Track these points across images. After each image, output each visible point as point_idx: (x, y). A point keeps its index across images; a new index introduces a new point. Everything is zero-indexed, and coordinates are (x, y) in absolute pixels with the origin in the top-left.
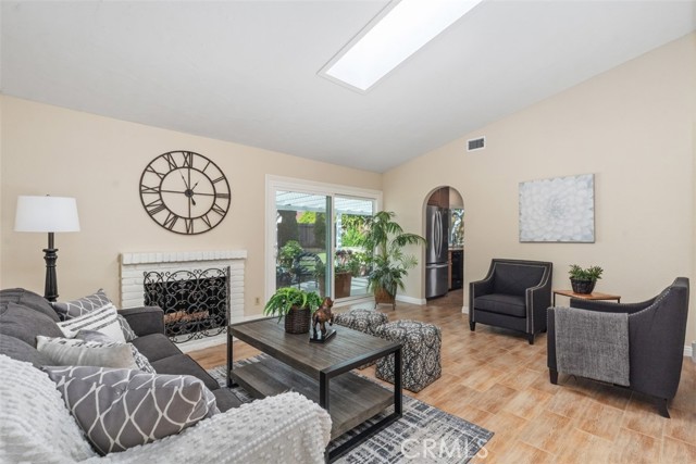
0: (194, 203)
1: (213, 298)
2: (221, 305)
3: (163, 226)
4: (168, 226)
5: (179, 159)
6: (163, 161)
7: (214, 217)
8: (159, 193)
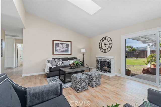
0: (106, 47)
1: (108, 65)
2: (109, 67)
4: (102, 51)
5: (104, 39)
6: (102, 40)
7: (109, 49)
8: (101, 46)
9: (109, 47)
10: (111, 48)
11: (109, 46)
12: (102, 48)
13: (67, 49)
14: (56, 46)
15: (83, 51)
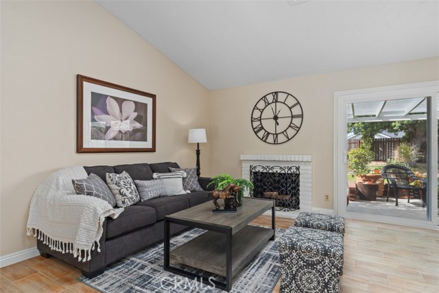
0: (278, 124)
2: (297, 191)
3: (262, 139)
4: (264, 139)
5: (270, 98)
6: (262, 102)
7: (291, 132)
8: (260, 120)
9: (290, 126)
10: (299, 128)
11: (291, 123)
12: (262, 128)
13: (138, 125)
14: (95, 109)
15: (199, 136)
